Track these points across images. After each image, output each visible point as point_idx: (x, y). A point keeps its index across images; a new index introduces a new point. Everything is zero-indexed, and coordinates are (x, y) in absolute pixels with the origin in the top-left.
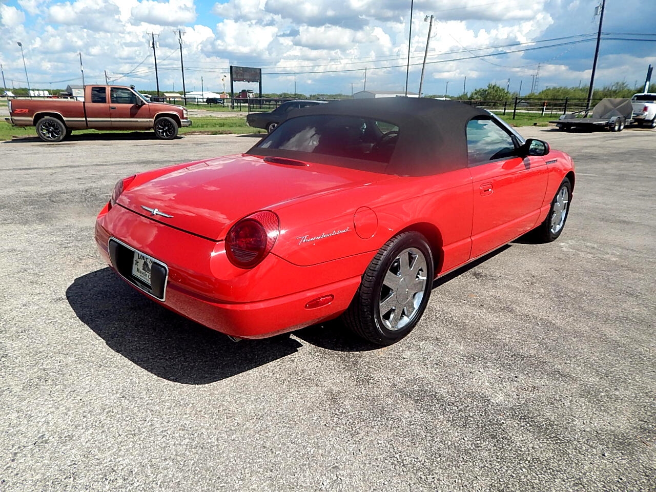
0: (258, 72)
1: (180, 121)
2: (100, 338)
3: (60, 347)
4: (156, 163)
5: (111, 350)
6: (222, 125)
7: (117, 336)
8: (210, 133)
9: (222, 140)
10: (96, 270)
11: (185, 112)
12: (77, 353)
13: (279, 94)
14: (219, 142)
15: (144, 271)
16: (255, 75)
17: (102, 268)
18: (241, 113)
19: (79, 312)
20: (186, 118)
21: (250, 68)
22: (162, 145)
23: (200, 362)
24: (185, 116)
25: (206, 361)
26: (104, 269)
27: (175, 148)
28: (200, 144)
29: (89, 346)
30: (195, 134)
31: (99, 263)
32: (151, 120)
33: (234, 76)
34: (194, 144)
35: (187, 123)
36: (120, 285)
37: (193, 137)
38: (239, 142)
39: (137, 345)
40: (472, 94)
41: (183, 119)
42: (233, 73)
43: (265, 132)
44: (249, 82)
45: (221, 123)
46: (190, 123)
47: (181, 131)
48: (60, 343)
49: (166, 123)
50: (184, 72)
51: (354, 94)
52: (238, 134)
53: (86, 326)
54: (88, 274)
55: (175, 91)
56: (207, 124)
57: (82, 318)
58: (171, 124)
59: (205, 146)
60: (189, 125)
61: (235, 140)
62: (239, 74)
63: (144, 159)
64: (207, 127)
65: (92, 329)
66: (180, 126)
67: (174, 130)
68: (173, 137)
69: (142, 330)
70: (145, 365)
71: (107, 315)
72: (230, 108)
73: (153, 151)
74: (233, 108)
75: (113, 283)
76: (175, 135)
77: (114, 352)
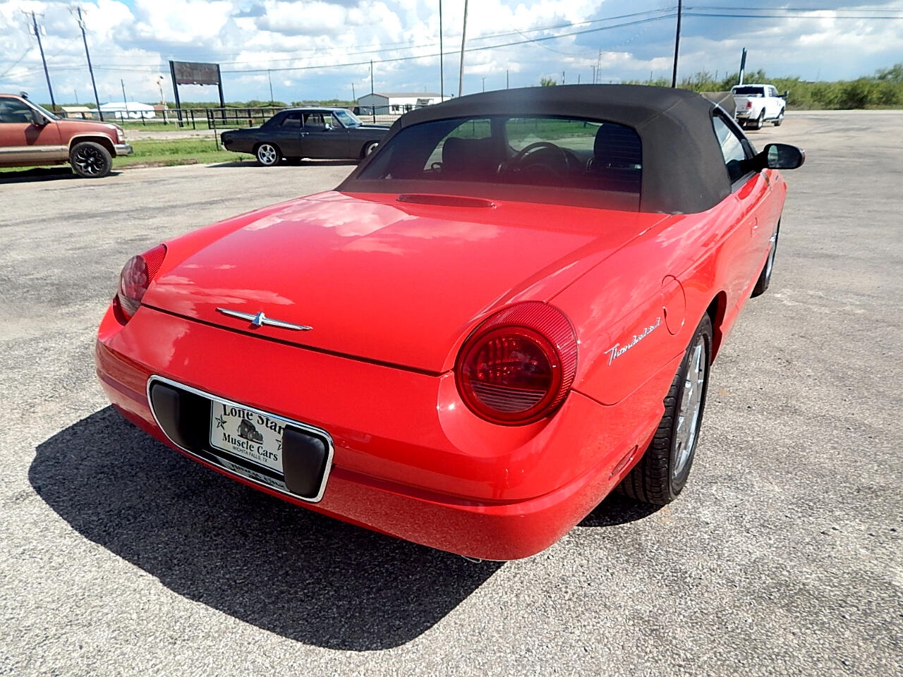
0: (216, 69)
1: (113, 148)
2: (143, 573)
3: (65, 610)
4: (96, 217)
5: (180, 597)
6: (175, 151)
7: (175, 562)
8: (161, 164)
9: (187, 174)
10: (71, 425)
11: (119, 133)
12: (110, 616)
13: (244, 102)
14: (183, 177)
15: (242, 440)
16: (211, 74)
17: (82, 418)
18: (194, 132)
19: (74, 519)
20: (123, 143)
21: (201, 64)
22: (92, 188)
23: (369, 593)
24: (121, 139)
25: (379, 590)
26: (86, 419)
27: (113, 190)
28: (155, 182)
29: (128, 596)
30: (138, 166)
31: (71, 408)
32: (64, 147)
33: (178, 77)
34: (144, 182)
35: (125, 150)
36: (133, 448)
37: (136, 172)
38: (218, 176)
39: (227, 576)
41: (118, 143)
42: (176, 72)
43: (252, 158)
44: (201, 85)
45: (172, 148)
46: (129, 150)
47: (116, 162)
48: (63, 599)
49: (91, 152)
50: (93, 72)
51: (359, 99)
52: (208, 163)
53: (102, 548)
54: (58, 434)
55: (80, 103)
56: (150, 151)
57: (85, 531)
58: (100, 152)
59: (164, 184)
60: (129, 153)
61: (206, 173)
62: (185, 74)
63: (70, 211)
64: (151, 155)
65: (118, 553)
66: (113, 154)
67: (105, 162)
68: (105, 173)
69: (219, 540)
70: (265, 620)
71: (135, 518)
72: (177, 126)
73: (81, 197)
74: (181, 125)
75: (118, 448)
76: (107, 171)
77: (186, 600)
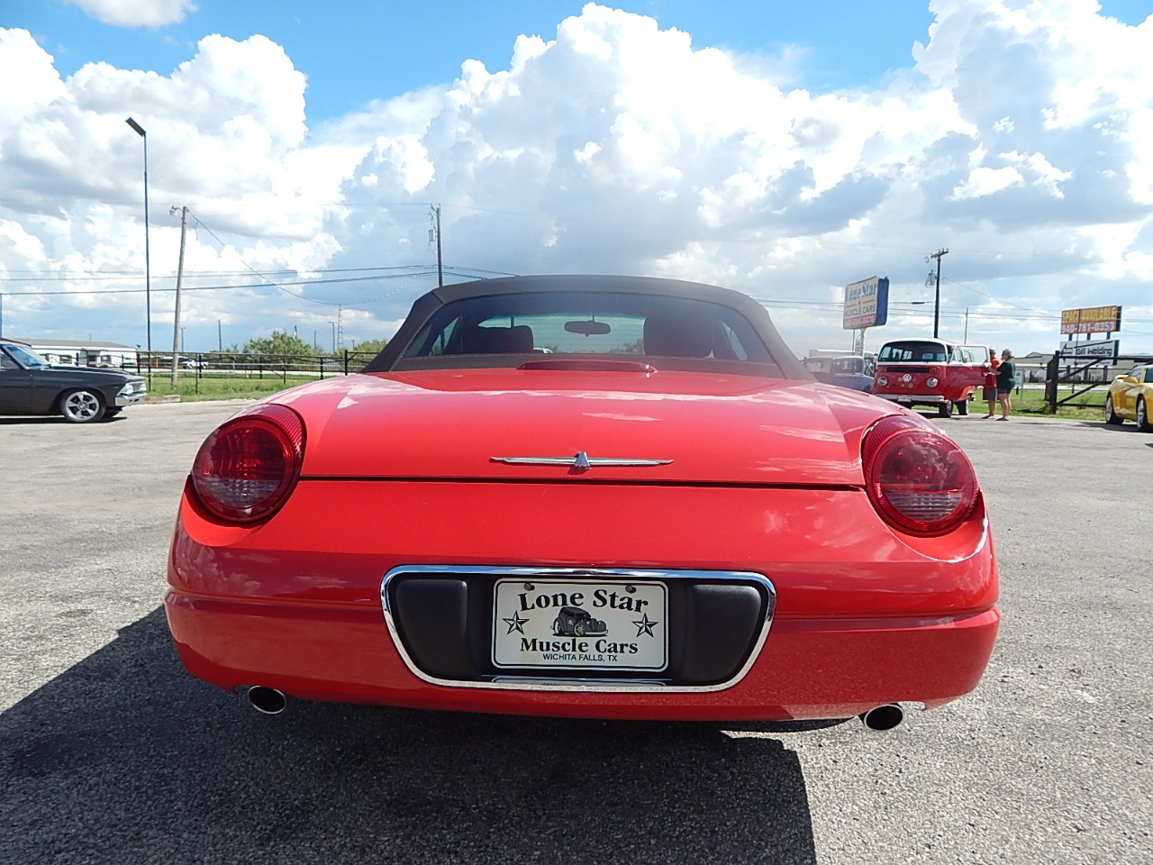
40: (246, 347)
